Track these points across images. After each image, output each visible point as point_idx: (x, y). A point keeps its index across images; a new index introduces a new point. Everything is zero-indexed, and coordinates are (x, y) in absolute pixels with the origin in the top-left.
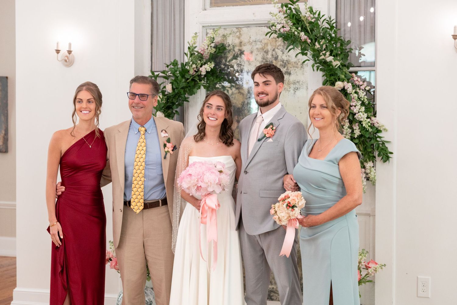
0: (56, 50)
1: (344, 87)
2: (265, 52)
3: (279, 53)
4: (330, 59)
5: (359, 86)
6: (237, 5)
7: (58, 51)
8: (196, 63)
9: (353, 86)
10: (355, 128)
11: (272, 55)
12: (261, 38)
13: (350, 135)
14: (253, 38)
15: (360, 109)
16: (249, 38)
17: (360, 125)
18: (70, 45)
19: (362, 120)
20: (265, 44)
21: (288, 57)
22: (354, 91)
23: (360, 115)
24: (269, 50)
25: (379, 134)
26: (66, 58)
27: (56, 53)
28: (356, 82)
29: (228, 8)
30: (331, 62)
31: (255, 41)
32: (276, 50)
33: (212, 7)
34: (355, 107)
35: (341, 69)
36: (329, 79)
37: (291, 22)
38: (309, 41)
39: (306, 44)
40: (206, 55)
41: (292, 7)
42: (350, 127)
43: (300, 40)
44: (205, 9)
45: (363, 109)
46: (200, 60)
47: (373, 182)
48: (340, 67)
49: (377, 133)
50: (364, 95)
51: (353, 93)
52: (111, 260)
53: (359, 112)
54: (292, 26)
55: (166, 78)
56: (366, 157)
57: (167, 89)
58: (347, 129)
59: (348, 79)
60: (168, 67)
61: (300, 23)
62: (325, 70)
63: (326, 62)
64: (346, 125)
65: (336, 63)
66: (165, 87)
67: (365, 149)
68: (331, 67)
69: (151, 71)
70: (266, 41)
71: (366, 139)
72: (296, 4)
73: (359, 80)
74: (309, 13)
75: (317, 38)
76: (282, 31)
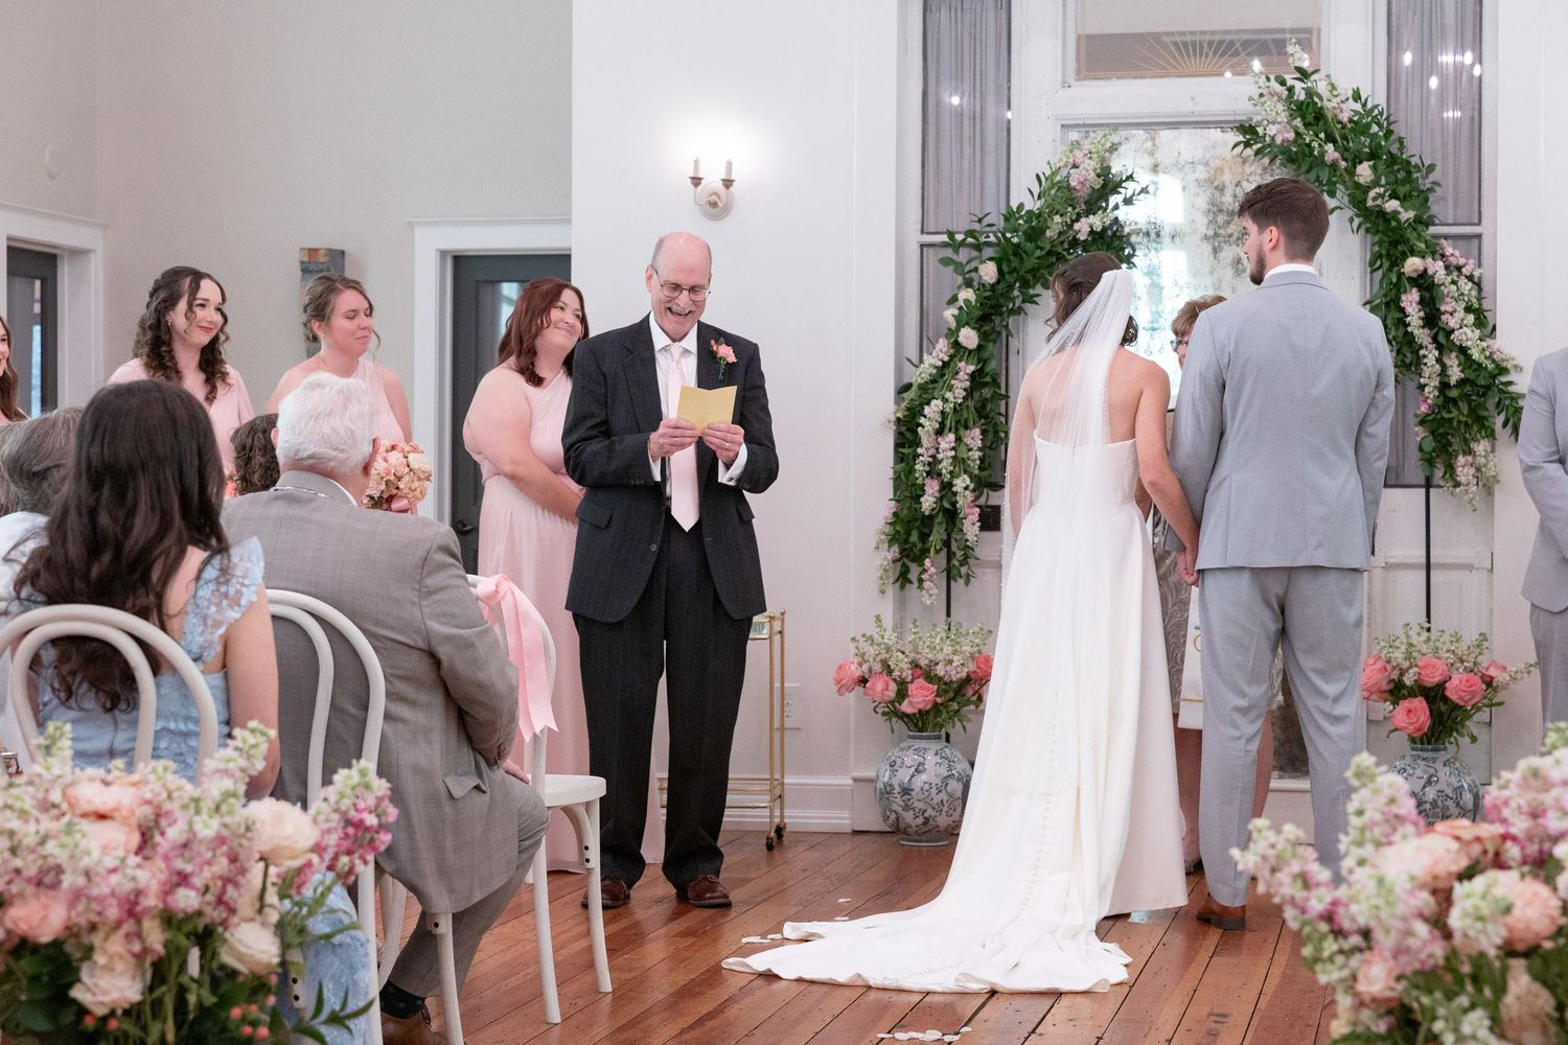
0: (693, 178)
1: (1425, 270)
2: (1216, 188)
4: (1392, 205)
5: (1459, 268)
6: (1144, 77)
7: (696, 181)
8: (1062, 211)
9: (1447, 267)
10: (1448, 362)
11: (1235, 196)
12: (1208, 156)
13: (1438, 379)
14: (1186, 156)
15: (1462, 320)
16: (1177, 155)
17: (1462, 358)
18: (729, 165)
19: (1469, 343)
20: (1216, 170)
22: (1449, 279)
23: (1466, 334)
24: (1227, 183)
25: (1504, 379)
26: (714, 198)
27: (692, 187)
28: (1451, 259)
29: (1120, 82)
30: (1396, 213)
31: (1192, 163)
33: (1080, 80)
34: (1451, 314)
35: (1415, 229)
36: (1388, 251)
37: (1299, 119)
38: (1343, 164)
39: (1335, 171)
40: (1083, 193)
41: (1298, 85)
42: (1439, 360)
43: (1323, 162)
44: (1067, 85)
45: (1471, 318)
46: (1070, 205)
47: (1488, 485)
48: (1413, 224)
49: (1500, 374)
50: (1468, 288)
51: (1447, 283)
52: (863, 681)
53: (1461, 328)
54: (1302, 129)
55: (978, 247)
56: (1475, 428)
57: (982, 274)
58: (1433, 365)
59: (1433, 254)
60: (980, 221)
61: (1321, 123)
62: (1377, 232)
63: (1381, 214)
64: (1431, 355)
65: (1407, 215)
66: (976, 269)
67: (1473, 411)
68: (1394, 223)
69: (922, 232)
70: (1218, 163)
71: (1476, 389)
72: (1312, 78)
73: (1457, 253)
74: (1338, 99)
75: (1356, 157)
76: (1278, 141)
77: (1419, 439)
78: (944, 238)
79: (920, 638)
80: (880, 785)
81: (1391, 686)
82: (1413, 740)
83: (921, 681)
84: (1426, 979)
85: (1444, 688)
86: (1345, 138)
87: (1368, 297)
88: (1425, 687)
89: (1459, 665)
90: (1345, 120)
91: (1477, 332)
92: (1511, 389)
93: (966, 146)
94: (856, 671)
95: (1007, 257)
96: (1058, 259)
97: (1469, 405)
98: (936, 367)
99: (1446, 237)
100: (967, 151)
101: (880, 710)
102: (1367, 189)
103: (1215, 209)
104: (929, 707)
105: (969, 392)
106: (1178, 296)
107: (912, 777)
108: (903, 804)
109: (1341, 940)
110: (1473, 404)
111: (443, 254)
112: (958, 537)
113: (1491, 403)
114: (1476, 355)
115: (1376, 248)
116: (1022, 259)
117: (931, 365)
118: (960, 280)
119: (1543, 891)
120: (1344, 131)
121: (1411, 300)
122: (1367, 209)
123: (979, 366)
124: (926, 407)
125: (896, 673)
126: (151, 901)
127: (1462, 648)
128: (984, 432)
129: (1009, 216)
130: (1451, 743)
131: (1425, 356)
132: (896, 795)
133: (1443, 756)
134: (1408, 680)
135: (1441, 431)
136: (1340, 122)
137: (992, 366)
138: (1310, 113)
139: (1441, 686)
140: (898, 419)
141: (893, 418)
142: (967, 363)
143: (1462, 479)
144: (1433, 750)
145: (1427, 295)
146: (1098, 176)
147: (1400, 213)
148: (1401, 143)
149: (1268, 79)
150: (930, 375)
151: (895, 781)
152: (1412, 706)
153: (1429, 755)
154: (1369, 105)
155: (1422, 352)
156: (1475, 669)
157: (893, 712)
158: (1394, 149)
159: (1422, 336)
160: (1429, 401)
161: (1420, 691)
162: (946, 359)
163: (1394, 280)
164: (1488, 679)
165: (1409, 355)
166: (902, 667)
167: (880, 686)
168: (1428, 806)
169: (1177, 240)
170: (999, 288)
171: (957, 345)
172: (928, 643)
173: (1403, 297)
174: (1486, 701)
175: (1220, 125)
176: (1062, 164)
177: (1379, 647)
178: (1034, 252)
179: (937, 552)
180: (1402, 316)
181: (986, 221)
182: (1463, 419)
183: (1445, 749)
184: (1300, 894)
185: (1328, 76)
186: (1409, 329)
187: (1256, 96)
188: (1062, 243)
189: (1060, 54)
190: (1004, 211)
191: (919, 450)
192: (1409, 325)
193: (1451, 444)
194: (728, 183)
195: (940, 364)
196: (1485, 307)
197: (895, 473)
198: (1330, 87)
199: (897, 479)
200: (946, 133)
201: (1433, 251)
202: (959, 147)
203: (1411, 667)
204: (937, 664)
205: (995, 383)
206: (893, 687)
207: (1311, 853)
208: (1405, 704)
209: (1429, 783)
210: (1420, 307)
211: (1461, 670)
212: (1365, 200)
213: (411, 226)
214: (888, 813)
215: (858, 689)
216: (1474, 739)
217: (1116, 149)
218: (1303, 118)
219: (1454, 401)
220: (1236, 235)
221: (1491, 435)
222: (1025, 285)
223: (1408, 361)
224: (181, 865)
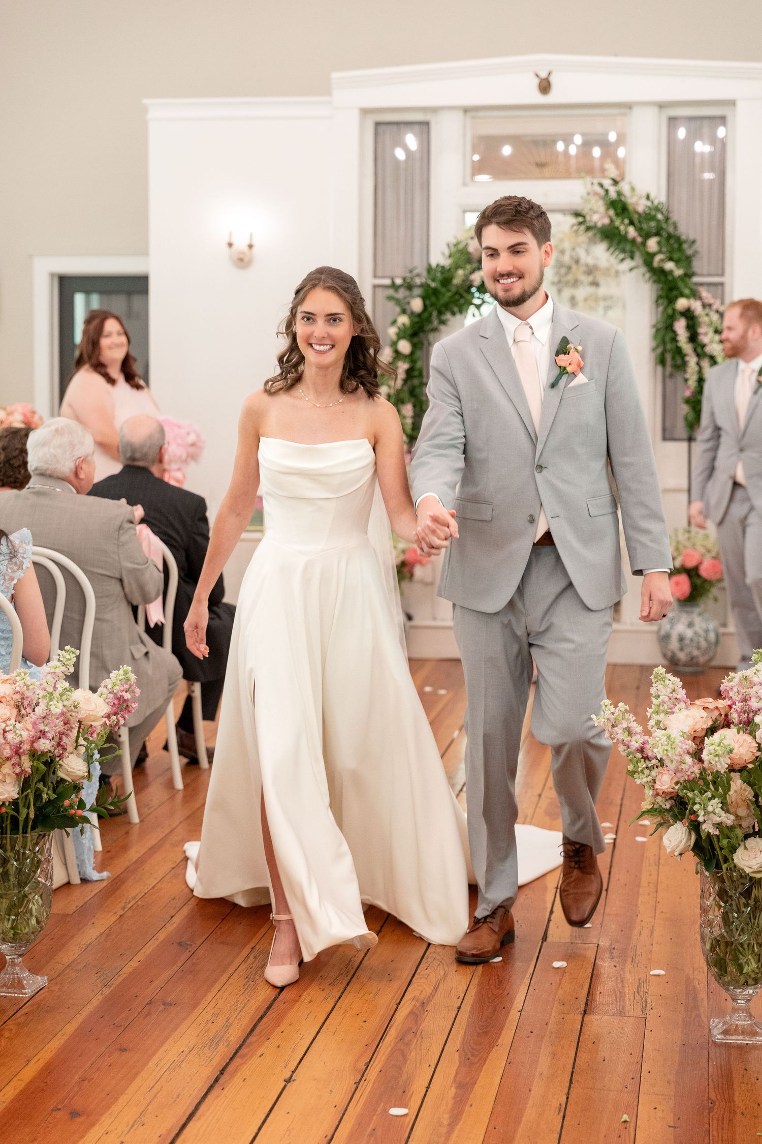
0: (228, 243)
1: (690, 307)
2: (560, 251)
3: (582, 253)
4: (669, 266)
5: (710, 305)
8: (464, 266)
9: (703, 305)
10: (703, 365)
13: (697, 375)
15: (712, 338)
18: (251, 235)
19: (716, 353)
21: (595, 260)
22: (705, 312)
23: (714, 347)
24: (567, 248)
26: (241, 256)
27: (228, 248)
28: (706, 299)
29: (500, 182)
30: (671, 272)
32: (578, 249)
34: (705, 335)
35: (684, 281)
36: (667, 294)
37: (612, 211)
38: (640, 239)
39: (634, 243)
41: (612, 189)
42: (698, 364)
43: (627, 238)
44: (466, 184)
46: (468, 263)
48: (682, 277)
50: (716, 318)
51: (703, 315)
53: (711, 343)
54: (614, 218)
55: (409, 287)
57: (413, 306)
58: (694, 367)
60: (411, 272)
61: (626, 213)
62: (661, 283)
63: (663, 271)
64: (692, 360)
65: (678, 272)
66: (409, 303)
68: (670, 277)
69: (374, 277)
70: (561, 236)
72: (621, 185)
73: (710, 295)
74: (637, 197)
75: (647, 234)
76: (600, 225)
77: (685, 412)
78: (387, 282)
82: (680, 601)
84: (690, 784)
85: (699, 569)
86: (640, 222)
87: (654, 323)
88: (687, 568)
89: (708, 554)
90: (641, 211)
93: (402, 221)
95: (429, 295)
96: (460, 296)
99: (702, 284)
100: (403, 225)
102: (655, 254)
103: (559, 265)
105: (405, 381)
109: (647, 761)
111: (52, 275)
115: (660, 292)
116: (438, 297)
118: (398, 309)
119: (749, 738)
120: (640, 219)
121: (680, 326)
122: (654, 268)
123: (411, 365)
126: (26, 747)
127: (709, 544)
128: (414, 406)
129: (429, 270)
130: (702, 602)
131: (689, 361)
133: (697, 610)
134: (679, 564)
136: (638, 212)
137: (419, 365)
138: (619, 207)
139: (697, 568)
142: (404, 363)
144: (691, 606)
145: (691, 323)
147: (675, 271)
148: (676, 226)
149: (593, 183)
152: (680, 580)
153: (689, 609)
154: (656, 203)
155: (687, 358)
158: (671, 229)
159: (687, 348)
160: (691, 389)
161: (685, 570)
163: (670, 313)
165: (679, 360)
168: (688, 641)
170: (425, 315)
171: (397, 353)
173: (676, 324)
175: (562, 212)
176: (463, 238)
178: (446, 294)
180: (675, 336)
181: (415, 273)
183: (698, 605)
184: (626, 739)
185: (630, 182)
186: (679, 344)
187: (585, 196)
188: (463, 286)
189: (462, 165)
190: (425, 265)
192: (679, 341)
194: (250, 246)
198: (631, 190)
201: (695, 295)
202: (397, 223)
203: (678, 556)
205: (421, 375)
207: (631, 717)
208: (677, 579)
209: (689, 627)
210: (686, 330)
211: (709, 558)
212: (653, 262)
213: (30, 256)
216: (716, 599)
218: (615, 209)
222: (440, 313)
223: (678, 364)
224: (42, 727)
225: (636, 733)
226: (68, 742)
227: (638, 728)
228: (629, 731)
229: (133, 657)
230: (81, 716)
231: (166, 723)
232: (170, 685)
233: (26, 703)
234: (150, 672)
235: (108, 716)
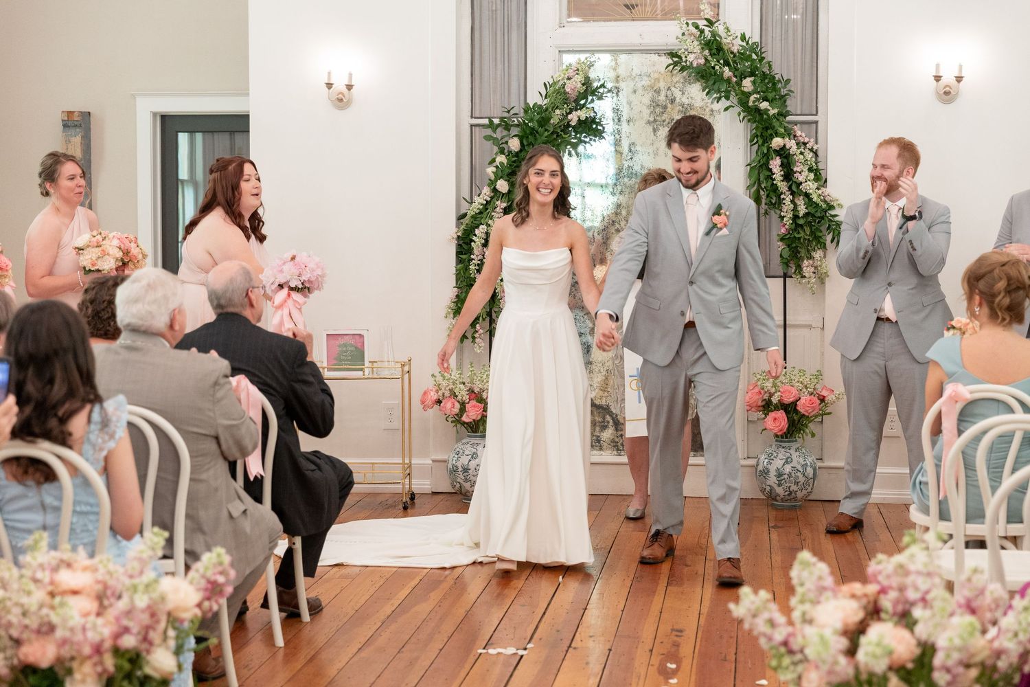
0: (327, 84)
1: (785, 146)
2: (655, 91)
3: (677, 94)
4: (764, 105)
5: (805, 144)
6: (610, 21)
7: (329, 86)
8: (560, 107)
9: (798, 144)
10: (798, 203)
11: (667, 96)
12: (650, 71)
13: (792, 213)
14: (636, 71)
15: (807, 177)
16: (631, 69)
17: (807, 200)
18: (351, 75)
19: (811, 191)
20: (655, 80)
21: (690, 99)
22: (799, 151)
23: (809, 185)
24: (662, 88)
25: (833, 213)
26: (340, 96)
27: (327, 89)
28: (800, 138)
29: (595, 24)
30: (767, 110)
31: (640, 75)
32: (673, 89)
34: (800, 173)
35: (778, 120)
36: (762, 133)
37: (707, 51)
38: (734, 79)
39: (729, 83)
40: (573, 95)
41: (707, 29)
42: (792, 201)
43: (722, 78)
44: (562, 25)
45: (812, 176)
46: (565, 103)
47: (822, 278)
48: (777, 116)
49: (829, 210)
50: (810, 156)
51: (797, 153)
52: (439, 402)
53: (806, 182)
54: (709, 58)
55: (507, 127)
56: (814, 243)
57: (511, 145)
58: (789, 205)
59: (789, 135)
60: (509, 112)
61: (721, 53)
62: (755, 122)
63: (758, 110)
64: (788, 198)
65: (773, 112)
66: (507, 143)
67: (812, 233)
68: (765, 116)
69: (472, 117)
70: (656, 76)
71: (814, 218)
72: (715, 25)
73: (803, 135)
74: (731, 38)
75: (742, 74)
76: (695, 65)
77: (780, 249)
78: (486, 121)
79: (475, 374)
80: (450, 466)
81: (764, 403)
82: (776, 436)
83: (474, 402)
85: (796, 405)
86: (735, 62)
87: (749, 162)
88: (784, 404)
89: (805, 390)
90: (735, 51)
91: (816, 184)
92: (836, 219)
93: (499, 62)
94: (433, 396)
95: (526, 135)
96: (557, 136)
97: (811, 229)
98: (482, 205)
99: (796, 123)
100: (500, 66)
101: (450, 420)
102: (750, 94)
103: (654, 104)
104: (479, 417)
106: (631, 158)
107: (470, 461)
108: (464, 478)
109: (792, 657)
110: (813, 228)
111: (155, 114)
112: (496, 310)
113: (824, 228)
114: (815, 199)
115: (754, 131)
116: (535, 136)
117: (479, 203)
118: (496, 149)
119: (904, 633)
120: (735, 59)
121: (775, 164)
122: (749, 107)
123: (509, 204)
124: (476, 230)
125: (459, 398)
126: (108, 644)
127: (806, 381)
129: (527, 109)
130: (799, 437)
131: (784, 199)
132: (460, 473)
133: (795, 445)
134: (775, 400)
135: (794, 245)
136: (732, 53)
138: (714, 46)
139: (795, 403)
140: (459, 236)
141: (455, 236)
142: (501, 202)
143: (807, 275)
144: (789, 442)
145: (785, 161)
146: (583, 84)
147: (769, 110)
148: (770, 66)
149: (687, 24)
150: (478, 209)
151: (459, 464)
152: (777, 416)
153: (786, 445)
154: (750, 43)
155: (782, 196)
156: (815, 393)
157: (457, 420)
158: (766, 70)
159: (783, 186)
160: (787, 227)
161: (781, 406)
162: (489, 199)
163: (765, 151)
164: (822, 398)
165: (775, 198)
166: (463, 394)
167: (449, 405)
168: (786, 476)
169: (631, 123)
171: (495, 190)
172: (479, 378)
173: (771, 162)
174: (821, 412)
175: (658, 52)
176: (560, 78)
177: (756, 379)
178: (543, 133)
179: (484, 320)
180: (770, 174)
181: (512, 112)
182: (807, 237)
183: (796, 441)
184: (768, 631)
185: (725, 23)
186: (775, 182)
187: (680, 36)
188: (560, 126)
189: (558, 6)
190: (523, 105)
191: (472, 257)
192: (774, 180)
193: (799, 253)
194: (349, 87)
195: (485, 202)
196: (820, 167)
197: (457, 270)
198: (726, 30)
199: (458, 275)
200: (486, 55)
201: (790, 134)
202: (494, 63)
203: (776, 392)
204: (483, 392)
206: (458, 406)
207: (773, 607)
208: (772, 415)
209: (787, 462)
210: (781, 168)
211: (806, 393)
212: (748, 102)
213: (134, 96)
214: (455, 484)
215: (436, 407)
216: (813, 435)
217: (593, 65)
218: (710, 50)
219: (801, 226)
220: (667, 120)
221: (824, 247)
223: (774, 201)
224: (125, 622)
225: (779, 625)
226: (155, 636)
227: (780, 619)
228: (772, 623)
229: (231, 516)
230: (170, 606)
231: (266, 579)
232: (270, 543)
233: (109, 592)
234: (248, 530)
235: (199, 605)
